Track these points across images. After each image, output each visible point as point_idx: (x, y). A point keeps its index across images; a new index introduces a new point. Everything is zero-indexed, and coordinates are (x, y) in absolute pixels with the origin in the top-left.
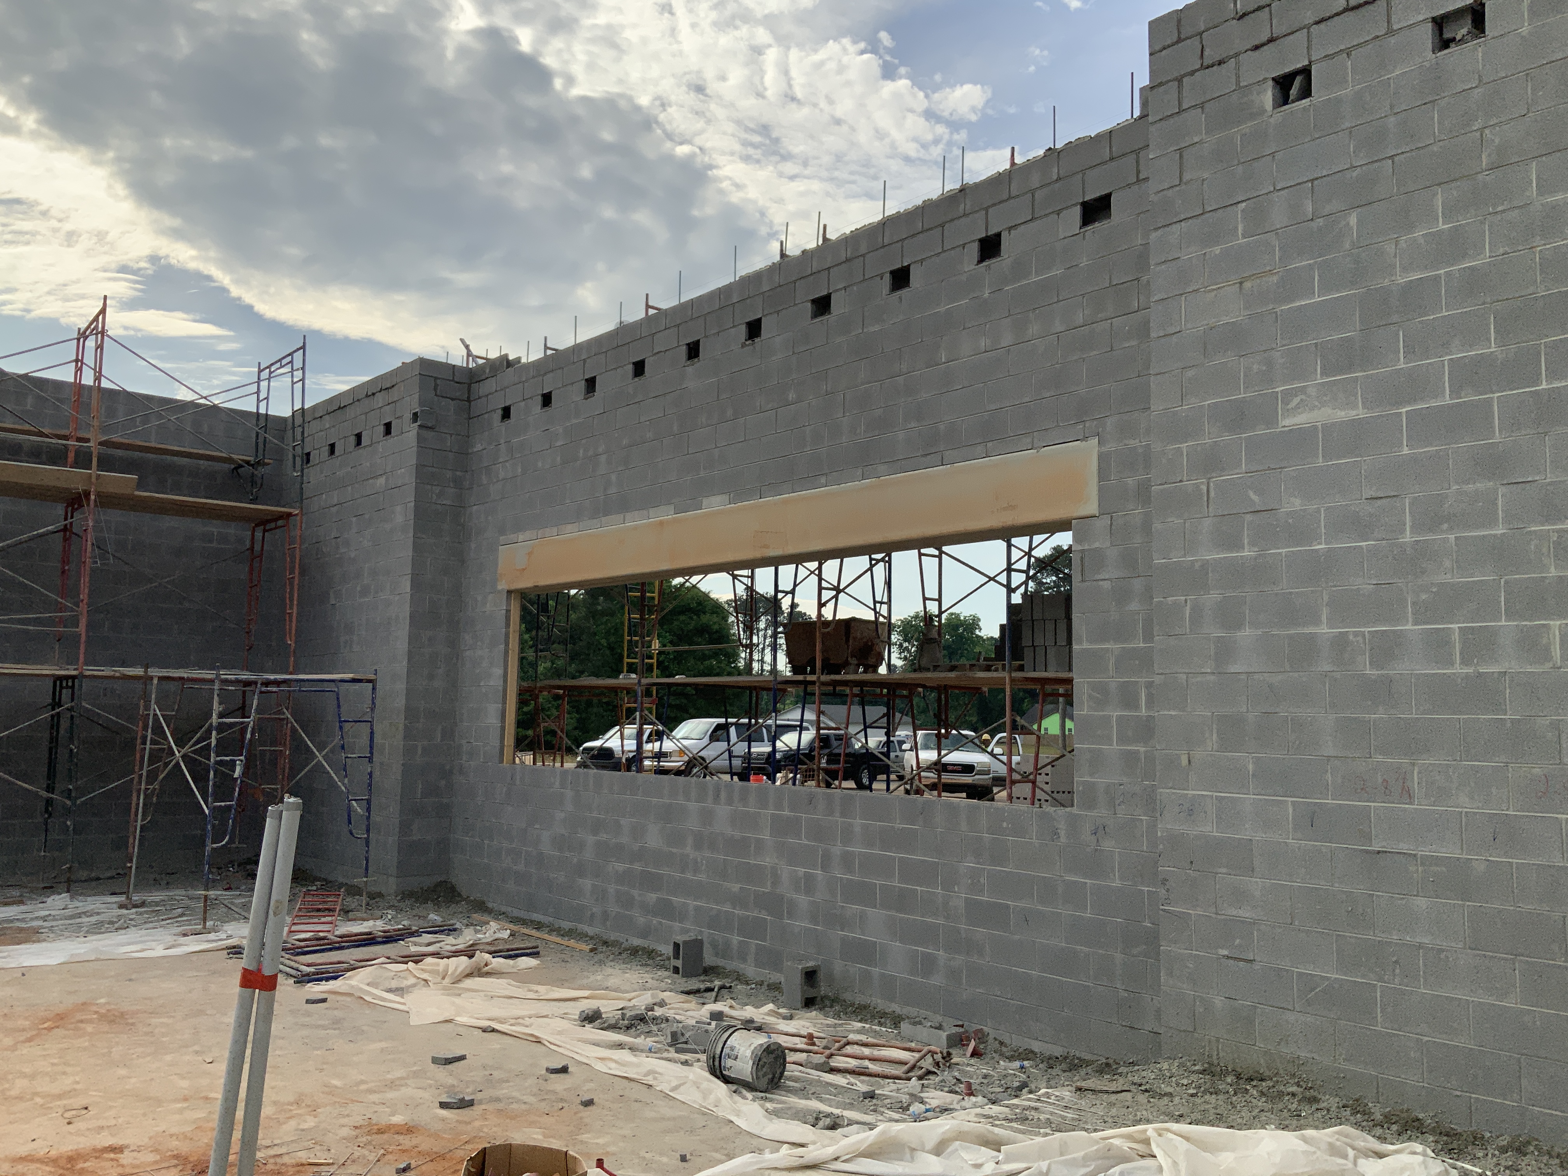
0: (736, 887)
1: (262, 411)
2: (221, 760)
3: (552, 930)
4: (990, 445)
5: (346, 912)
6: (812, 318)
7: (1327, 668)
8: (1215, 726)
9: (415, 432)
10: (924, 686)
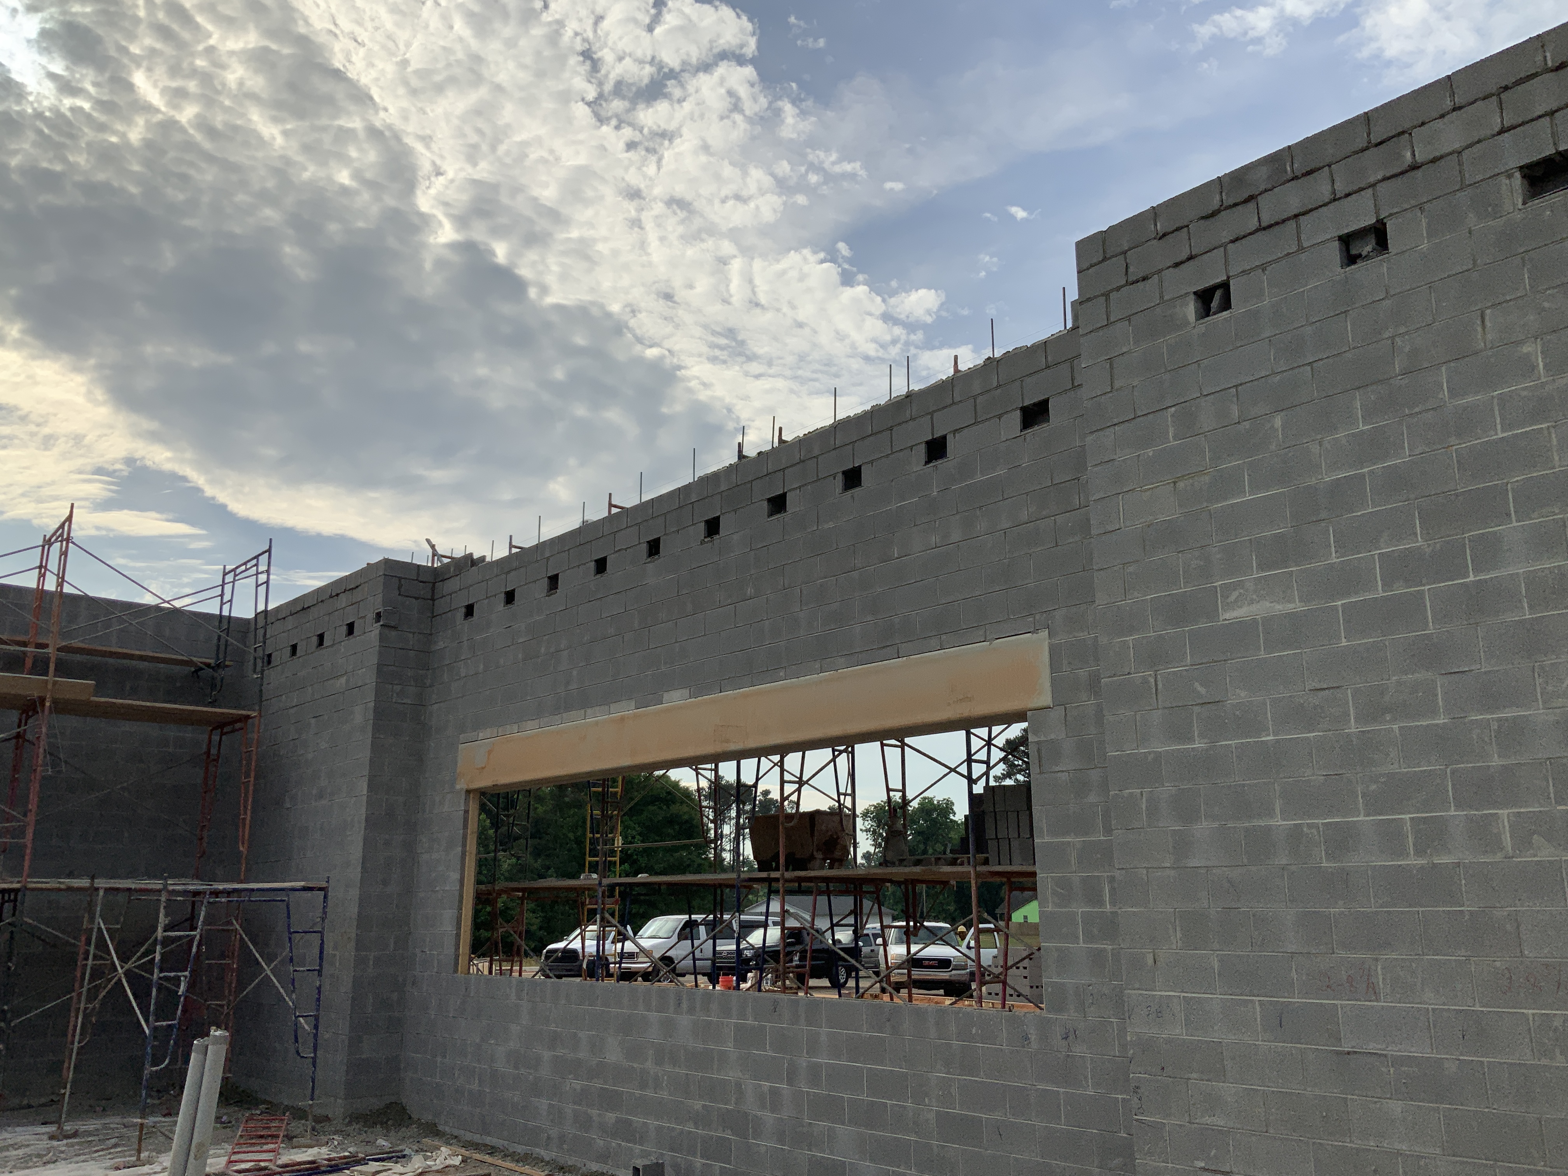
0: (698, 1105)
1: (225, 613)
2: (165, 977)
3: (507, 1155)
4: (944, 637)
5: (289, 1138)
6: (769, 517)
7: (1284, 861)
8: (1177, 922)
9: (377, 632)
10: (890, 881)
